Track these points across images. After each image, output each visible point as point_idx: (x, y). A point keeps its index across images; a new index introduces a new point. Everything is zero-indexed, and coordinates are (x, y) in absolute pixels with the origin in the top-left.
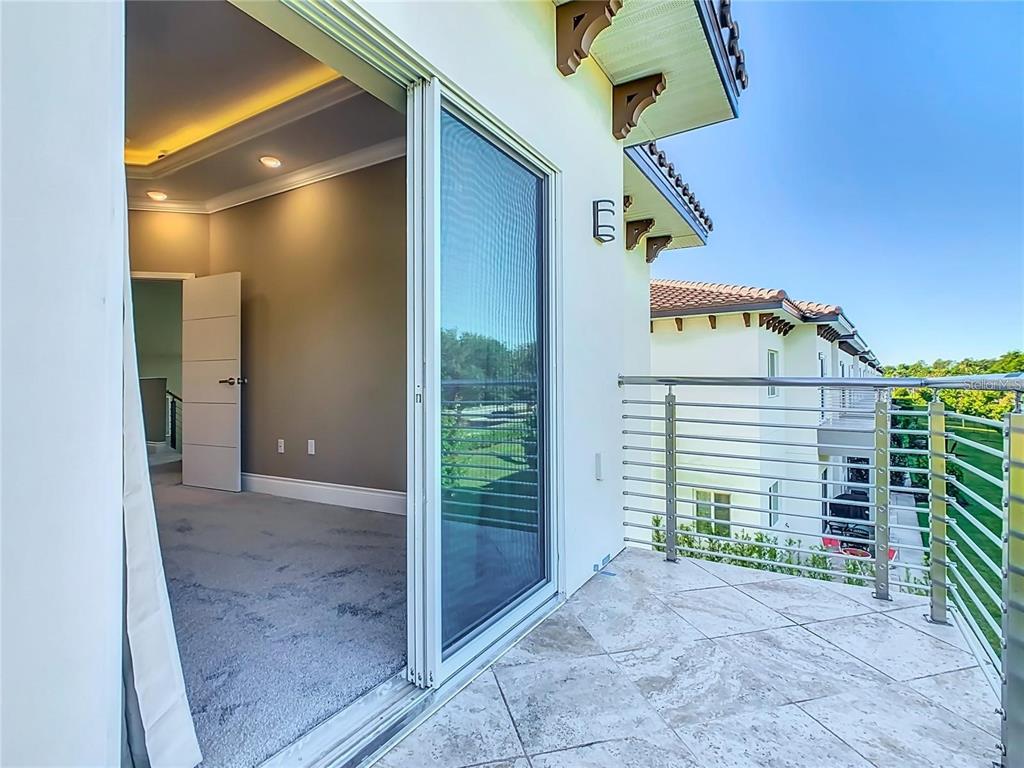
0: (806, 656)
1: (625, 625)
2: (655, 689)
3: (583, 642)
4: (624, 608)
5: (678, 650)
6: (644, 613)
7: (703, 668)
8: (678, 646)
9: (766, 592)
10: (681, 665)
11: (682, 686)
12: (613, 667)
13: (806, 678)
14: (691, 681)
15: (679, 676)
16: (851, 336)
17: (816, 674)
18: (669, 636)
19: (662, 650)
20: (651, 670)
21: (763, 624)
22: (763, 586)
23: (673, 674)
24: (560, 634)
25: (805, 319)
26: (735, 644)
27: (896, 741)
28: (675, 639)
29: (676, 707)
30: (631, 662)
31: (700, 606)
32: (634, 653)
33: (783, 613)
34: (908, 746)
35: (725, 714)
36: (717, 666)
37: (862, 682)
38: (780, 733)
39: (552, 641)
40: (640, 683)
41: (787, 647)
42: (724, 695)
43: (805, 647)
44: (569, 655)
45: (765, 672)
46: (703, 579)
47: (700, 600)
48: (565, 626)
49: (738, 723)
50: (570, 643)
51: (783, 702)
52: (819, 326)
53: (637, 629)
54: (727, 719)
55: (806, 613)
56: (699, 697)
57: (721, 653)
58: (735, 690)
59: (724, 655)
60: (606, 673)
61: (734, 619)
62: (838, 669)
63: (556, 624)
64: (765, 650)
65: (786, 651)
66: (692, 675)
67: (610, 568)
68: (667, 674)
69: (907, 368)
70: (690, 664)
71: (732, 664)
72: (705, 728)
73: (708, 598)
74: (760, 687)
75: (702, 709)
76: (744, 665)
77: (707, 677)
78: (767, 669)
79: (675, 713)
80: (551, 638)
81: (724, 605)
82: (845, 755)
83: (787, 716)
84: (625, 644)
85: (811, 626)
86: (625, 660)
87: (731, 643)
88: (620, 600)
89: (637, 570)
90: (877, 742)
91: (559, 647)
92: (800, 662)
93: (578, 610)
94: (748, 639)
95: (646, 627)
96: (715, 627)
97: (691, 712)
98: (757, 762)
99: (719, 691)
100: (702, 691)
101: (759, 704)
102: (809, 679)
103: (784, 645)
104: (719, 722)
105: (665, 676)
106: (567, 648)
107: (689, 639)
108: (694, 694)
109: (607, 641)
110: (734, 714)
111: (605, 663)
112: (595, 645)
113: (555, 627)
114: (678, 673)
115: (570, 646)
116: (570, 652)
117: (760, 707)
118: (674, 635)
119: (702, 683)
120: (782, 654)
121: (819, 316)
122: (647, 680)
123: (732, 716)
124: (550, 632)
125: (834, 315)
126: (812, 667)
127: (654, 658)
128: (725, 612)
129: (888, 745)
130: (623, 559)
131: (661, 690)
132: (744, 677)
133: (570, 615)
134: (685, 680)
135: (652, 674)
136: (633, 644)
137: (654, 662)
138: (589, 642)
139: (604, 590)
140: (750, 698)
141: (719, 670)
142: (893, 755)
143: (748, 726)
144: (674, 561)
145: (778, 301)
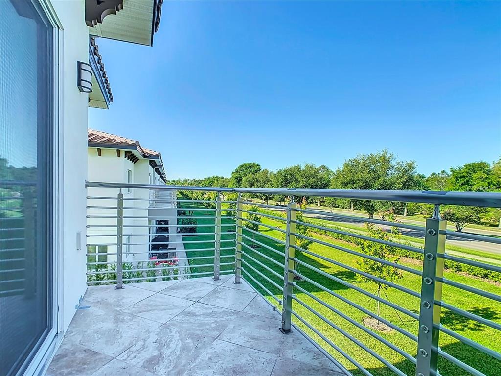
0: (208, 315)
1: (115, 335)
2: (155, 364)
3: (93, 359)
4: (109, 325)
5: (153, 337)
6: (122, 324)
7: (171, 341)
8: (151, 334)
9: (175, 291)
10: (161, 345)
11: (167, 355)
12: (124, 365)
13: (214, 325)
14: (170, 350)
15: (162, 351)
16: (161, 167)
17: (216, 321)
18: (144, 331)
19: (145, 341)
20: (146, 355)
21: (183, 307)
22: (173, 289)
23: (159, 351)
24: (73, 361)
25: (145, 156)
26: (177, 322)
27: (254, 336)
28: (148, 332)
29: (172, 369)
30: (132, 356)
31: (150, 308)
32: (131, 349)
33: (188, 298)
34: (258, 335)
35: (195, 359)
36: (177, 337)
37: (231, 318)
38: (220, 355)
39: (70, 369)
40: (146, 366)
41: (198, 314)
42: (189, 350)
43: (205, 311)
44: (89, 372)
45: (197, 330)
46: (143, 293)
47: (148, 305)
48: (74, 354)
49: (202, 360)
50: (85, 364)
51: (212, 340)
52: (150, 160)
53: (124, 335)
54: (197, 361)
55: (196, 295)
56: (178, 357)
57: (175, 330)
58: (191, 344)
59: (176, 329)
60: (121, 370)
61: (169, 309)
62: (221, 316)
63: (65, 356)
64: (192, 320)
65: (199, 316)
66: (168, 347)
67: (85, 304)
68: (156, 353)
69: (174, 181)
70: (164, 342)
71: (183, 333)
72: (191, 372)
73: (151, 303)
74: (200, 338)
75: (184, 362)
76: (187, 330)
77: (176, 344)
78: (198, 328)
79: (173, 372)
80: (67, 367)
81: (160, 304)
82: (244, 350)
83: (218, 345)
84: (122, 347)
85: (201, 300)
86: (128, 357)
87: (175, 322)
88: (103, 322)
89: (102, 300)
90: (250, 340)
91: (77, 371)
92: (207, 319)
93: (77, 339)
94: (181, 316)
95: (128, 332)
96: (165, 317)
97: (180, 367)
98: (220, 374)
99: (185, 348)
100: (178, 353)
101: (205, 346)
102: (215, 325)
103: (197, 314)
104: (195, 364)
105: (155, 354)
106: (84, 368)
107: (155, 328)
108: (175, 357)
109: (109, 351)
110: (198, 356)
111: (116, 365)
112: (102, 356)
113: (65, 359)
114: (161, 349)
115: (85, 366)
116: (88, 370)
117: (205, 348)
118: (146, 329)
119: (176, 349)
120: (198, 318)
121: (151, 156)
122: (147, 362)
123: (198, 358)
124: (64, 363)
125: (158, 156)
126: (213, 320)
127: (144, 347)
128: (163, 307)
129: (253, 339)
130: (89, 296)
131: (158, 363)
132: (192, 336)
133: (72, 345)
134: (167, 352)
135: (148, 357)
136: (127, 344)
137: (145, 350)
138: (98, 357)
139: (89, 319)
140: (199, 345)
141: (178, 338)
142: (256, 342)
143: (207, 359)
144: (122, 288)
145: (135, 146)
